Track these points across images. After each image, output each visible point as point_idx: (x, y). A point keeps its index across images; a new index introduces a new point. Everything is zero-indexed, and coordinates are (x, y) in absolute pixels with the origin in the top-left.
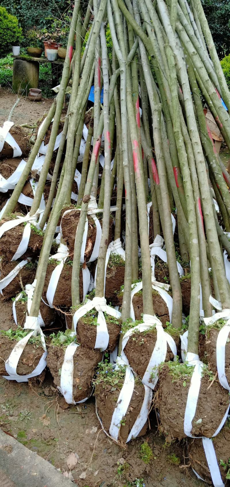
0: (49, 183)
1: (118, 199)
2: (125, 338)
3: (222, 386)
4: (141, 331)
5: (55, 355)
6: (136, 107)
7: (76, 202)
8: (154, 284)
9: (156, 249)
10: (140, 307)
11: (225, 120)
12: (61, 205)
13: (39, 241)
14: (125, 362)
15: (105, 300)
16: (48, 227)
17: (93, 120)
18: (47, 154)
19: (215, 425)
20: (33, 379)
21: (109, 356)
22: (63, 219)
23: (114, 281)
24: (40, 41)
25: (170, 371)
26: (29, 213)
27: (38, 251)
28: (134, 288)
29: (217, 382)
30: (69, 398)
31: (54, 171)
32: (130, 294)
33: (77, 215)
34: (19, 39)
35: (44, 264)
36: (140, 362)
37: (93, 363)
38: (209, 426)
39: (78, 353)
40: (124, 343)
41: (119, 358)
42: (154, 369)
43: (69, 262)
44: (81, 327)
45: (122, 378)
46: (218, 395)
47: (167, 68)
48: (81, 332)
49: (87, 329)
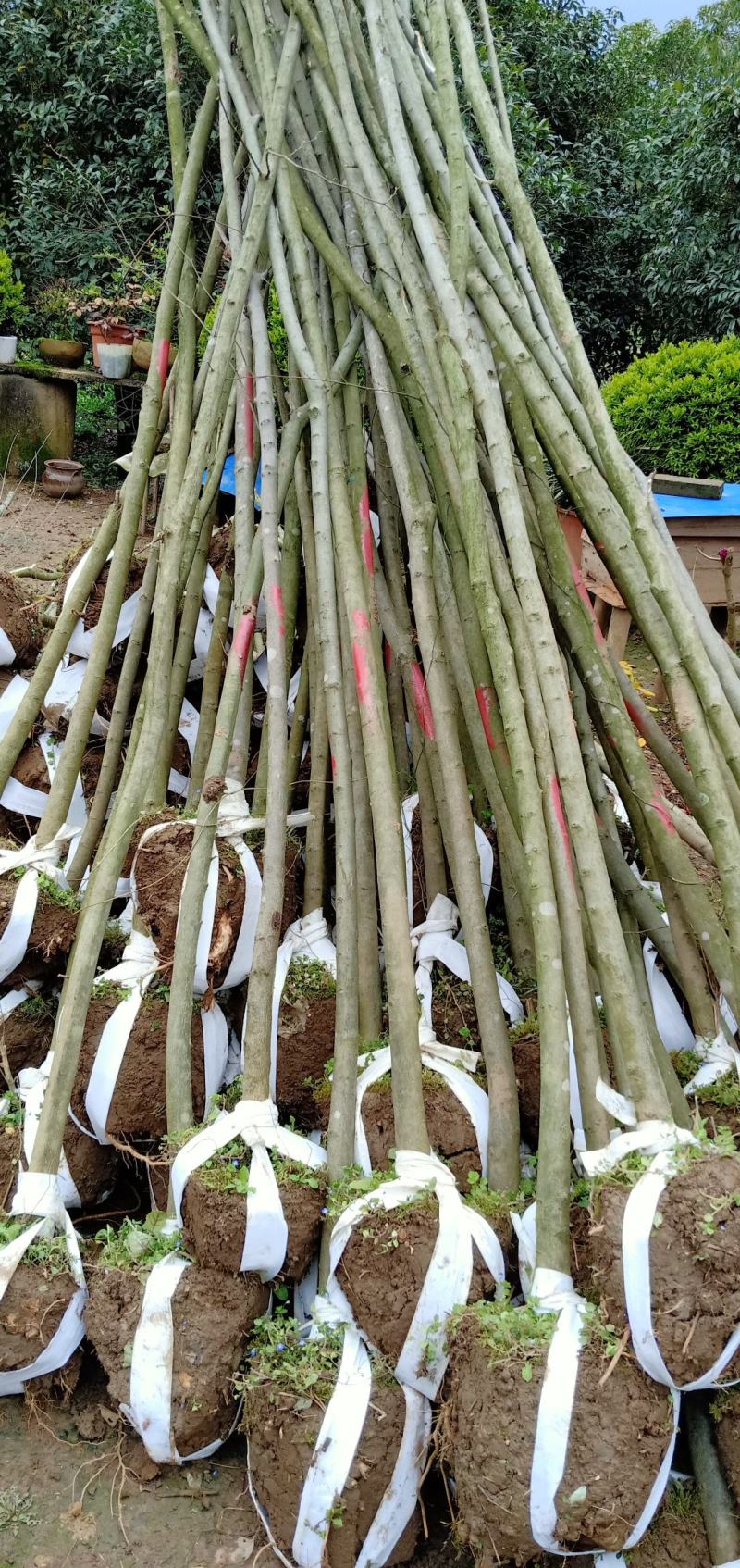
0: (99, 743)
1: (312, 786)
2: (338, 1232)
3: (647, 1374)
4: (388, 1206)
5: (112, 1298)
6: (361, 513)
7: (183, 801)
8: (432, 1052)
9: (436, 942)
10: (385, 1128)
11: (621, 548)
12: (135, 810)
13: (66, 925)
14: (341, 1312)
15: (275, 1109)
16: (92, 879)
17: (233, 552)
18: (92, 657)
19: (631, 1507)
20: (41, 1382)
21: (291, 1297)
22: (141, 852)
23: (303, 1049)
24: (81, 320)
25: (482, 1332)
26: (33, 838)
27: (62, 958)
28: (367, 1065)
29: (629, 1361)
30: (159, 1444)
31: (115, 708)
32: (353, 1085)
33: (184, 840)
34: (13, 315)
35: (79, 998)
36: (390, 1310)
37: (236, 1320)
38: (609, 1511)
39: (187, 1290)
40: (336, 1249)
41: (320, 1302)
42: (434, 1328)
43: (158, 991)
44: (196, 1203)
45: (330, 1365)
46: (634, 1404)
47: (445, 400)
48: (197, 1218)
49: (215, 1207)
